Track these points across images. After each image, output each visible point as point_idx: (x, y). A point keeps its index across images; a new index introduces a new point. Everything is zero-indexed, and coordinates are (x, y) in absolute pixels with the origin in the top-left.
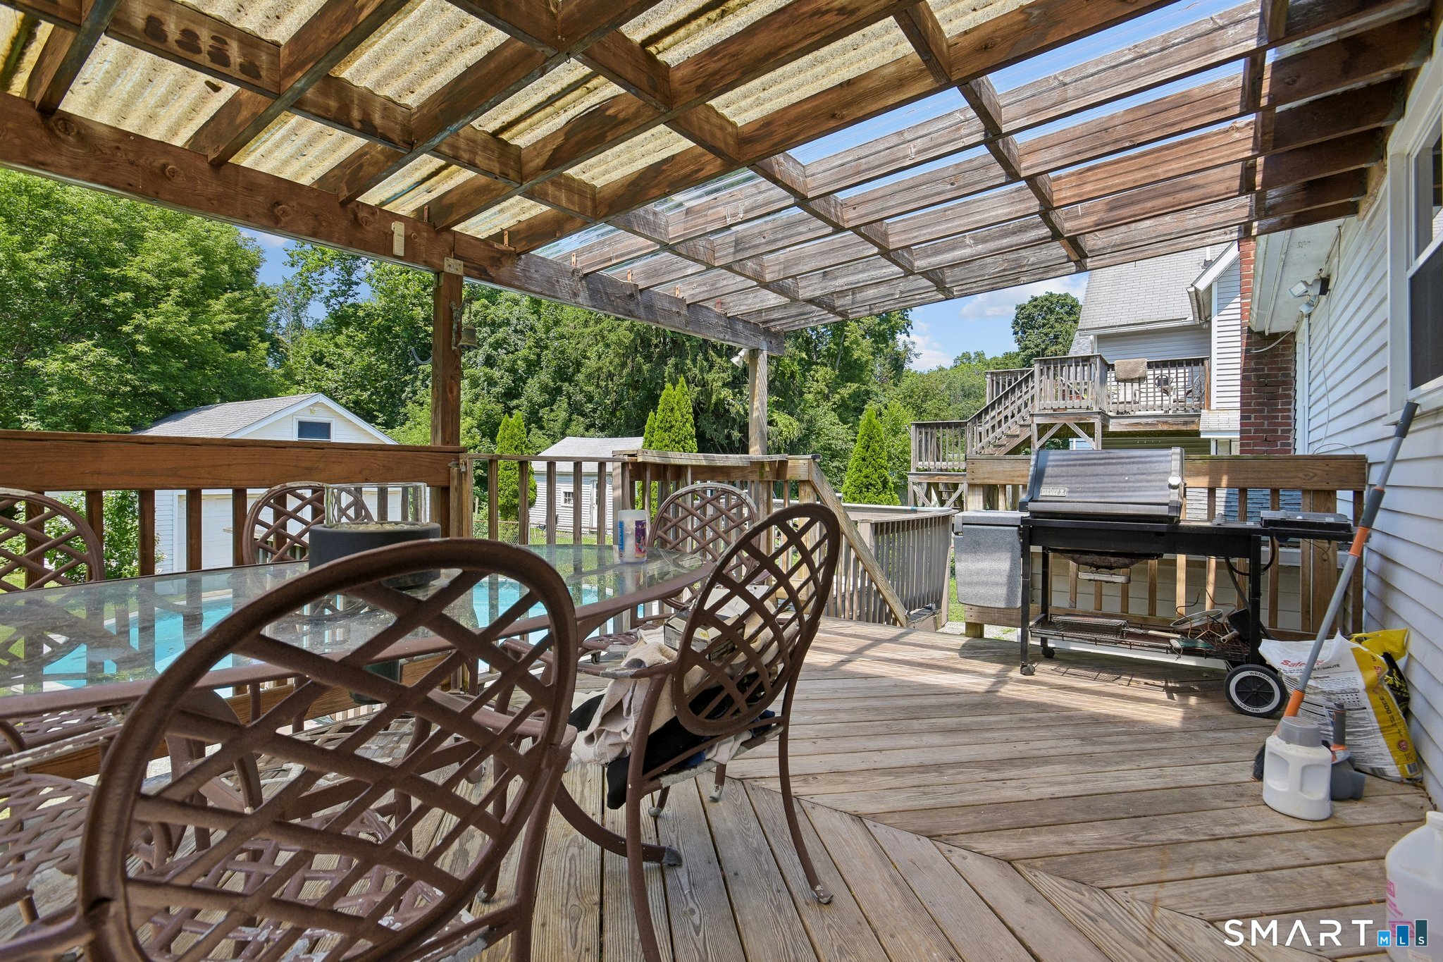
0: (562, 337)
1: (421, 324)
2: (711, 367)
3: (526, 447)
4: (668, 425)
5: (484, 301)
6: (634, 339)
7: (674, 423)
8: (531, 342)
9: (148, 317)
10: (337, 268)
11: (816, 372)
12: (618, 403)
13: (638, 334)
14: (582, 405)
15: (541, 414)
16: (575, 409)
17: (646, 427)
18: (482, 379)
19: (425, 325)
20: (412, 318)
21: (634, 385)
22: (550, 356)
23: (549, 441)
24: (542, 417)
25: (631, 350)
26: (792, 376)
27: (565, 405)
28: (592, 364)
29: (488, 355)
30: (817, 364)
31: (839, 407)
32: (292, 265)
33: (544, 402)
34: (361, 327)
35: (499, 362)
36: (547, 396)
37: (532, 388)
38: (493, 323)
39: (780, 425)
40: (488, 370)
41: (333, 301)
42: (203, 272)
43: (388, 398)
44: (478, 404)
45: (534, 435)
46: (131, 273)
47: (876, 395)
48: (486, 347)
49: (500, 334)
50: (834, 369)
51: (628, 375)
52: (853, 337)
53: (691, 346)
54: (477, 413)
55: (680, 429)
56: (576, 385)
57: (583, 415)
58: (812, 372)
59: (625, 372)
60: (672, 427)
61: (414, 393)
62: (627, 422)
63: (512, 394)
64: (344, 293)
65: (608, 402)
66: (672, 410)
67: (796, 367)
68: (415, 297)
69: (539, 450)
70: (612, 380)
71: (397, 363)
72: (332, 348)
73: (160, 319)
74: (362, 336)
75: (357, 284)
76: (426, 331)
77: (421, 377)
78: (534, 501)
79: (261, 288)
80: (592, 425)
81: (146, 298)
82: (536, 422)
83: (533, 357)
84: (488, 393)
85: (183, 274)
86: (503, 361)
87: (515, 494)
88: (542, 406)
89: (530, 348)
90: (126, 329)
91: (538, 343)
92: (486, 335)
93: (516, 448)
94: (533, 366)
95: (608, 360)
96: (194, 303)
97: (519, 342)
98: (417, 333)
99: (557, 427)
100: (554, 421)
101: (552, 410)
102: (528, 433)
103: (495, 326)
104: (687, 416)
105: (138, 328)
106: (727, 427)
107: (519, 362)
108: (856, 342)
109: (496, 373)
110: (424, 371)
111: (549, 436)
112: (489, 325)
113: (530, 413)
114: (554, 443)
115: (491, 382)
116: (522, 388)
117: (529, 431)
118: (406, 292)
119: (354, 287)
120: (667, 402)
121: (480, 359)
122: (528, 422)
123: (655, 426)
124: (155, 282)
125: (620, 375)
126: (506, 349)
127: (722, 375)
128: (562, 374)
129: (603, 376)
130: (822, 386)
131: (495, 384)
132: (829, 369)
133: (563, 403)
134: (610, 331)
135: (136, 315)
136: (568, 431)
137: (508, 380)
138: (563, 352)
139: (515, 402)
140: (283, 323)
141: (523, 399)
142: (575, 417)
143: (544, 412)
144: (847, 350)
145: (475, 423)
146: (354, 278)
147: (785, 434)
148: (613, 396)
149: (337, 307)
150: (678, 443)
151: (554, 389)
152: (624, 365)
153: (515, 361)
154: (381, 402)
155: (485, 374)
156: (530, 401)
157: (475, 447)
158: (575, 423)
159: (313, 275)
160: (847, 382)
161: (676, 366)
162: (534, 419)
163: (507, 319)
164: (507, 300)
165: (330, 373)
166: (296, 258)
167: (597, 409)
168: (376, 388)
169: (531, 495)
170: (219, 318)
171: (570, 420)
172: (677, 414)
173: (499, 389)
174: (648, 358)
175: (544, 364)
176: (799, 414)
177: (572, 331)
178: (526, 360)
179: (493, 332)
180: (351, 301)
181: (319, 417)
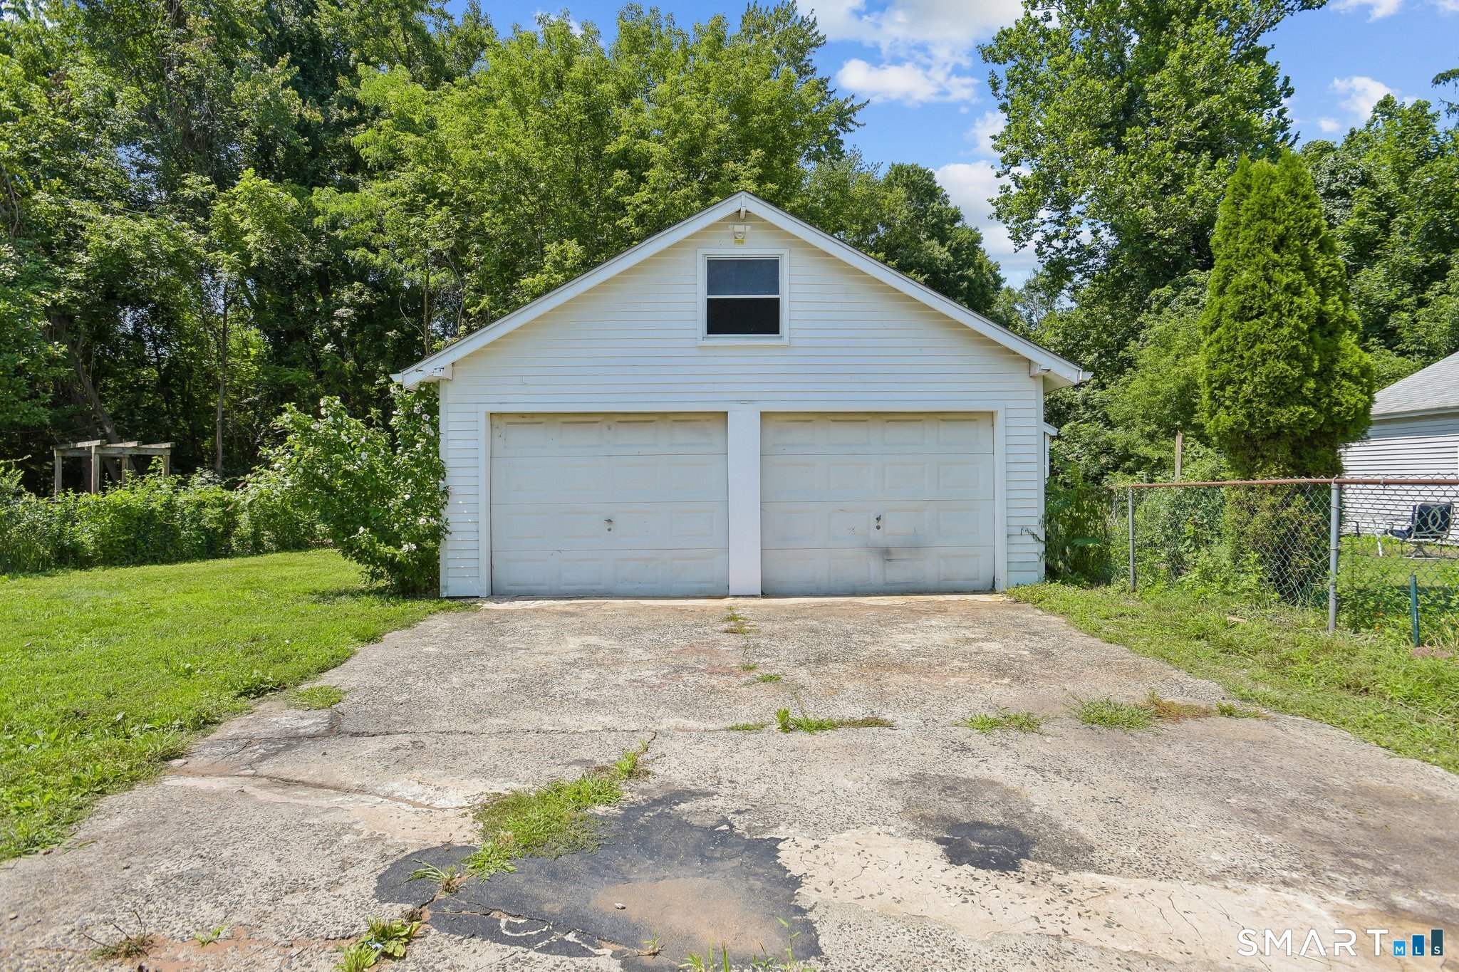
87: (1285, 394)
180: (1071, 244)
181: (755, 248)
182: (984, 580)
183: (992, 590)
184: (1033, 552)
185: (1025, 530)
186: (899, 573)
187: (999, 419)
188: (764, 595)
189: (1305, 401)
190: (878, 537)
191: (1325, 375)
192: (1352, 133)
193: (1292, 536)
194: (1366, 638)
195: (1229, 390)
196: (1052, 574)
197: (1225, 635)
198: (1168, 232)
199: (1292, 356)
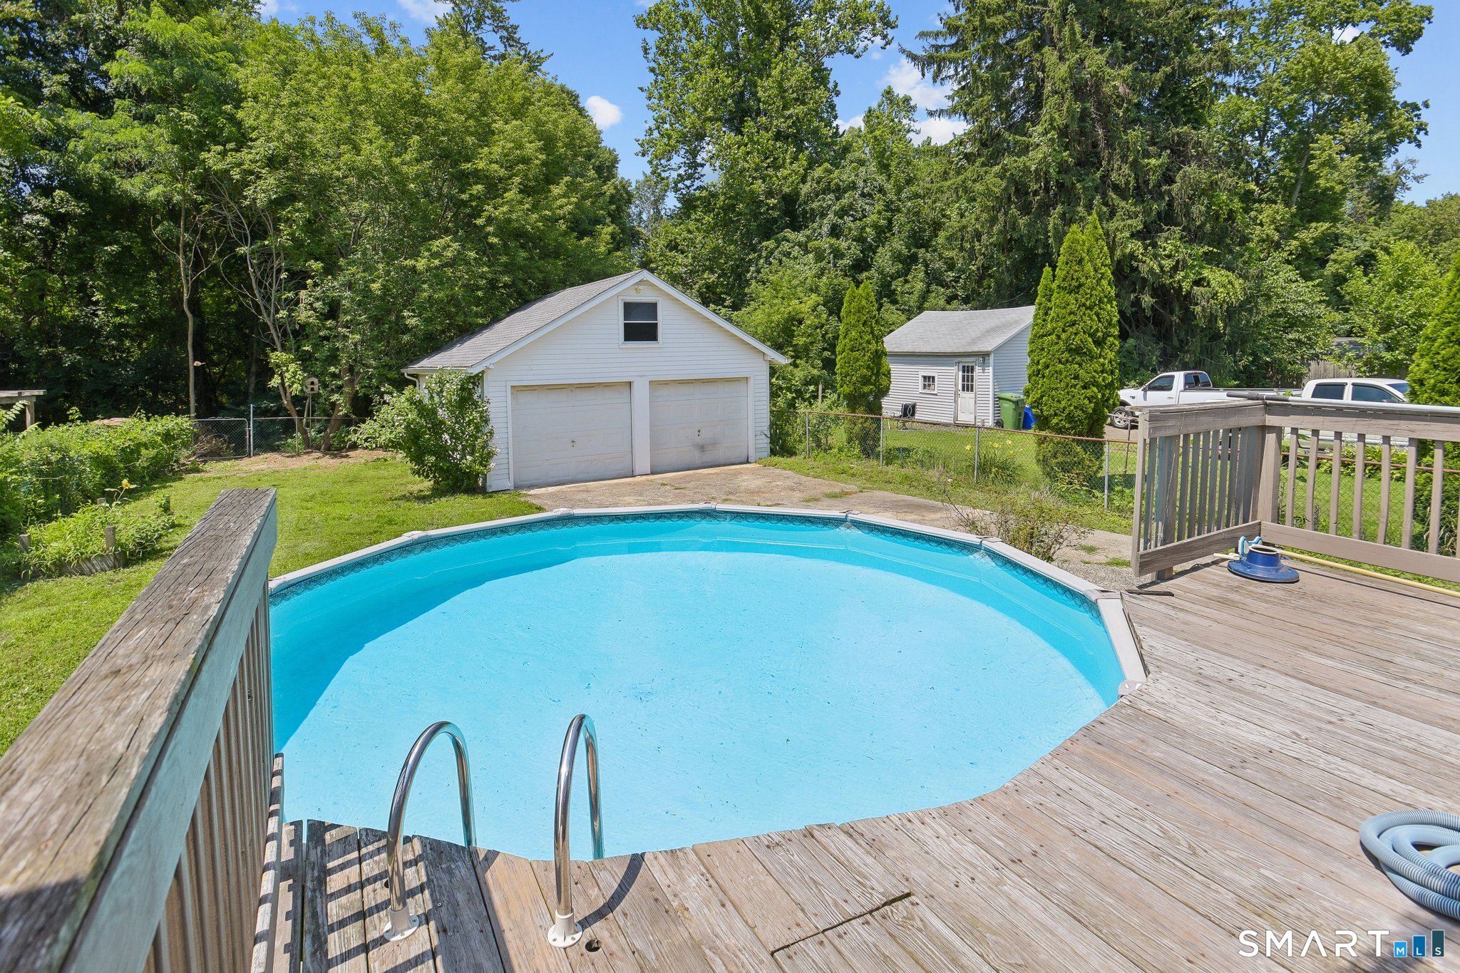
0: (917, 196)
1: (762, 198)
2: (1112, 214)
3: (877, 322)
4: (1074, 283)
5: (826, 165)
6: (1005, 189)
7: (1083, 280)
8: (880, 206)
9: (496, 209)
10: (682, 152)
11: (1260, 212)
12: (985, 268)
13: (1012, 180)
14: (941, 274)
15: (893, 287)
16: (934, 278)
17: (1040, 288)
18: (828, 251)
19: (766, 198)
20: (752, 192)
21: (1007, 245)
22: (903, 219)
23: (903, 317)
24: (895, 290)
25: (1003, 202)
26: (1231, 216)
27: (922, 275)
28: (954, 223)
29: (833, 224)
30: (1261, 201)
31: (1299, 256)
32: (643, 155)
33: (897, 272)
34: (708, 210)
35: (846, 232)
36: (901, 266)
37: (884, 259)
38: (838, 188)
39: (1213, 283)
40: (833, 241)
41: (680, 185)
42: (544, 157)
43: (735, 280)
44: (824, 279)
45: (887, 310)
46: (481, 165)
47: (1350, 239)
48: (831, 216)
49: (845, 201)
50: (1287, 205)
51: (1000, 232)
52: (1325, 156)
53: (1084, 188)
54: (823, 289)
55: (1093, 289)
56: (935, 251)
57: (945, 285)
58: (1253, 214)
59: (995, 229)
60: (1080, 285)
61: (758, 271)
62: (997, 291)
63: (860, 266)
64: (690, 177)
65: (974, 268)
66: (1080, 262)
67: (1237, 205)
68: (756, 170)
69: (893, 327)
70: (979, 241)
71: (742, 242)
72: (685, 234)
73: (505, 209)
74: (708, 219)
75: (702, 165)
76: (767, 204)
77: (764, 254)
78: (888, 389)
79: (621, 182)
80: (955, 297)
81: (494, 188)
82: (888, 296)
83: (883, 222)
84: (835, 266)
85: (525, 161)
86: (850, 229)
87: (865, 381)
88: (894, 278)
89: (879, 213)
90: (480, 222)
91: (888, 206)
92: (830, 202)
93: (864, 324)
94: (883, 233)
95: (973, 216)
96: (535, 190)
97: (867, 207)
98: (759, 207)
99: (913, 300)
100: (910, 293)
101: (906, 281)
102: (879, 310)
103: (839, 192)
104: (1103, 270)
105: (490, 220)
106: (1134, 291)
107: (868, 230)
108: (1329, 164)
109: (843, 244)
110: (767, 248)
111: (903, 311)
112: (833, 191)
113: (882, 286)
114: (909, 319)
115: (838, 254)
116: (872, 258)
117: (881, 306)
118: (747, 166)
119: (700, 169)
120: (1072, 250)
121: (825, 229)
122: (880, 296)
123: (1054, 286)
124: (502, 172)
125: (988, 233)
126: (852, 216)
127: (1129, 222)
128: (919, 240)
129: (967, 236)
130: (1270, 230)
131: (842, 256)
132: (1280, 206)
133: (918, 272)
134: (975, 181)
135: (486, 207)
136: (926, 305)
137: (856, 250)
138: (917, 214)
139: (865, 274)
140: (645, 216)
141: (873, 271)
142: (933, 287)
143: (897, 285)
144: (1311, 178)
145: (820, 299)
146: (699, 160)
147: (1221, 296)
148: (980, 261)
149: (684, 192)
150: (1090, 308)
151: (909, 257)
152: (993, 220)
153: (863, 229)
154: (728, 284)
155: (831, 246)
156: (881, 273)
157: (822, 326)
158: (934, 294)
159: (662, 161)
160: (1310, 221)
161: (1063, 216)
162: (886, 293)
163: (853, 182)
164: (852, 162)
165: (680, 258)
166: (646, 146)
167: (959, 277)
168: (723, 270)
169: (884, 381)
170: (558, 203)
171: (928, 291)
172: (1088, 267)
173: (846, 261)
174: (1025, 209)
175: (895, 229)
176: (1241, 269)
177: (929, 186)
178: (875, 226)
179: (838, 199)
180: (697, 183)
181: (645, 297)
182: (743, 458)
183: (748, 462)
184: (765, 443)
185: (762, 432)
186: (708, 457)
187: (751, 382)
188: (653, 473)
189: (872, 384)
190: (698, 440)
191: (878, 374)
192: (870, 111)
193: (867, 434)
194: (890, 467)
195: (848, 378)
196: (773, 452)
197: (851, 472)
198: (773, 201)
199: (868, 367)
